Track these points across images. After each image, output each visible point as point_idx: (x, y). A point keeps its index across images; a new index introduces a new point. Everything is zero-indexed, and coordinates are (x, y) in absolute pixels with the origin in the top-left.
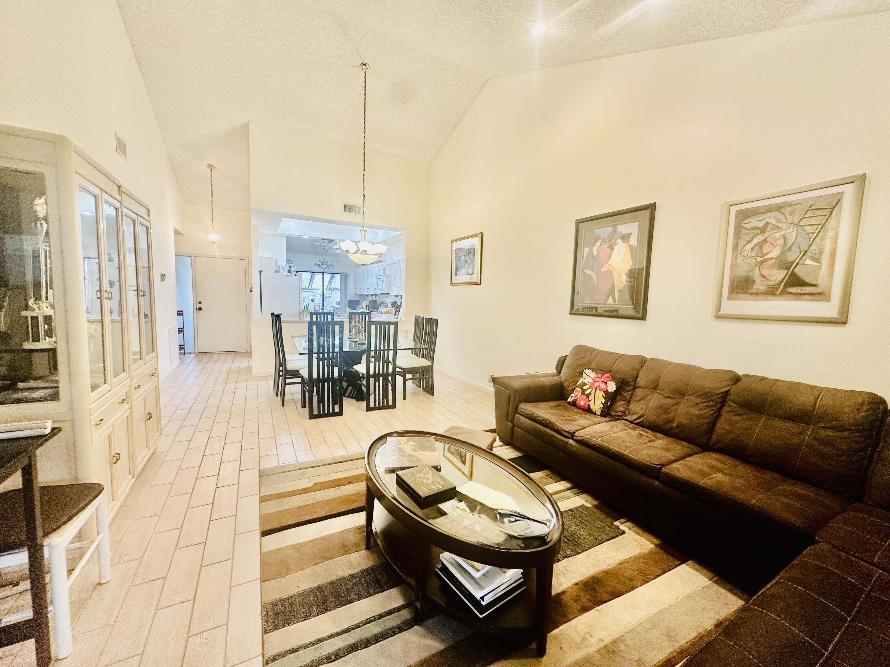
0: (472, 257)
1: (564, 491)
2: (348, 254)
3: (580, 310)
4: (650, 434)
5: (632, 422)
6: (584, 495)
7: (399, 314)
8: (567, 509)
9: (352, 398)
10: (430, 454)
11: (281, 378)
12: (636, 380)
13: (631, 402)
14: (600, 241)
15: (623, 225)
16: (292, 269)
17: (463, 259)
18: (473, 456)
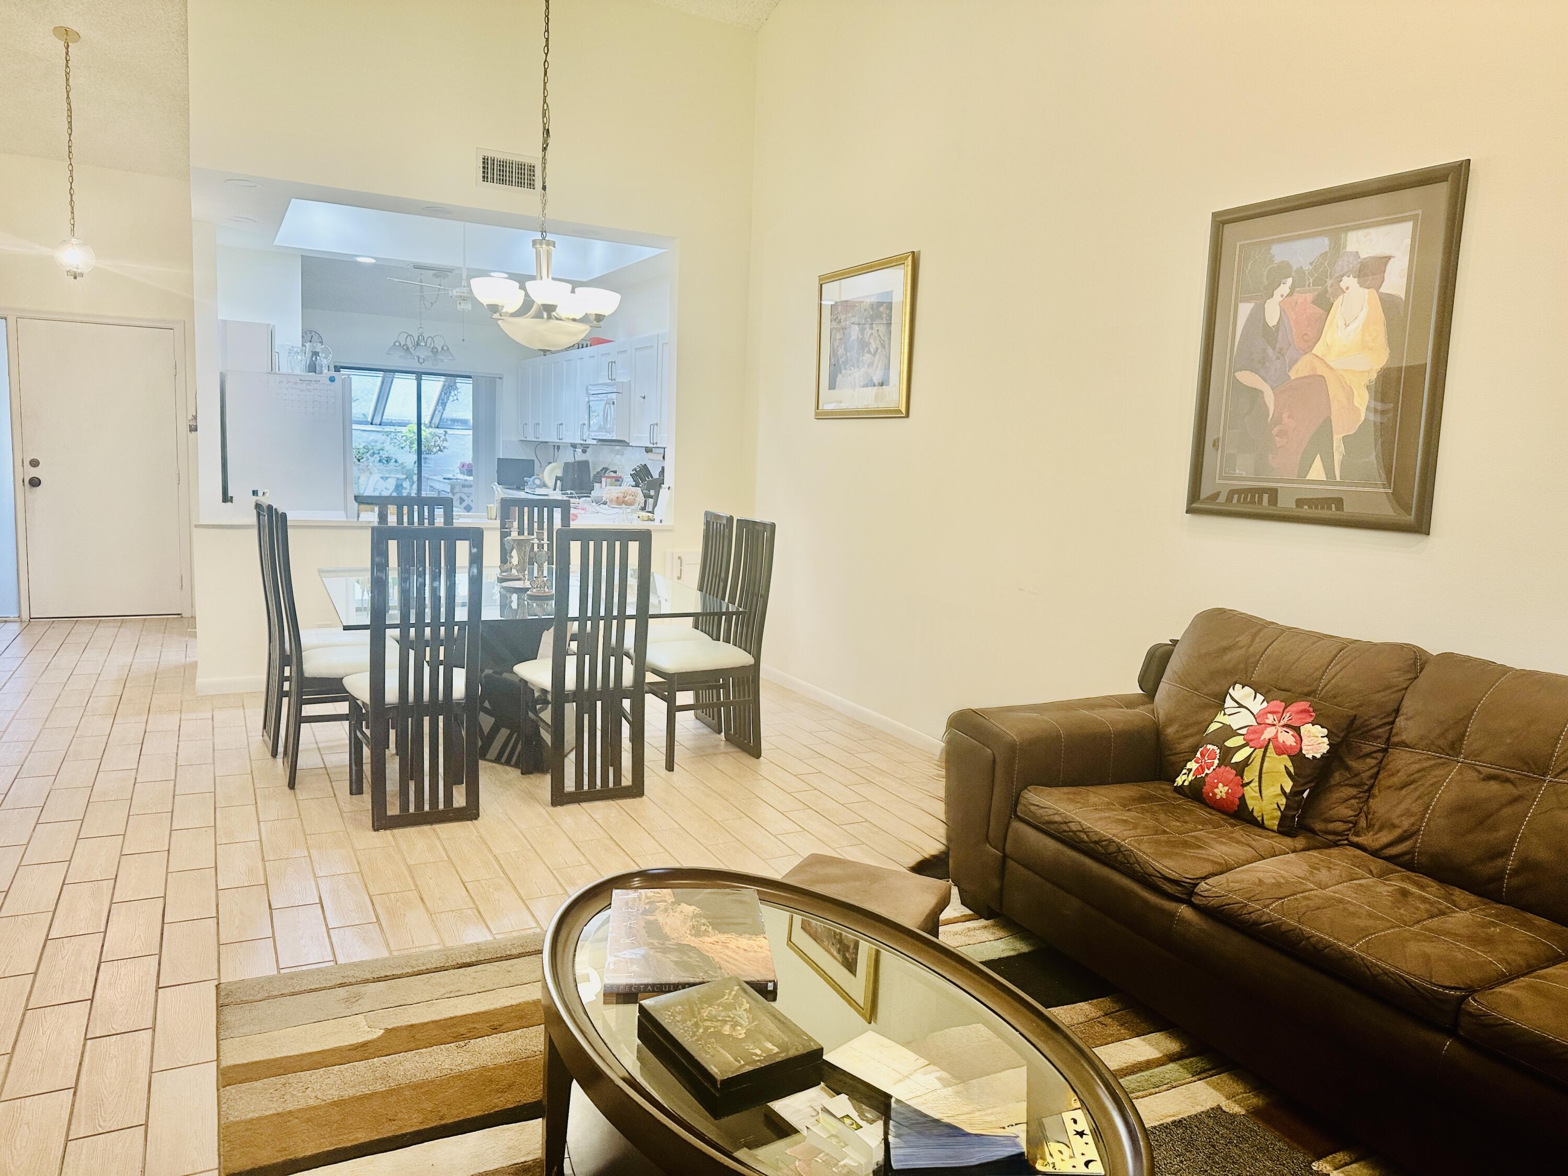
0: (882, 329)
1: (1159, 1063)
2: (496, 316)
3: (1222, 499)
4: (1433, 891)
5: (1375, 853)
6: (1224, 1076)
7: (655, 505)
8: (1169, 1120)
9: (508, 763)
10: (744, 942)
11: (285, 700)
12: (1393, 722)
13: (1375, 791)
14: (1290, 281)
15: (1361, 233)
16: (323, 361)
17: (854, 337)
18: (878, 953)
